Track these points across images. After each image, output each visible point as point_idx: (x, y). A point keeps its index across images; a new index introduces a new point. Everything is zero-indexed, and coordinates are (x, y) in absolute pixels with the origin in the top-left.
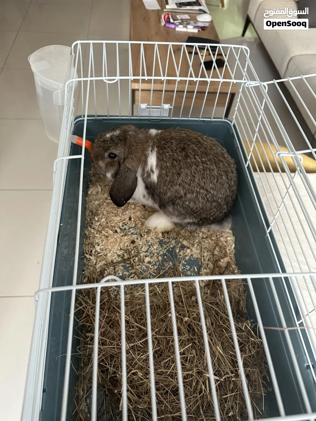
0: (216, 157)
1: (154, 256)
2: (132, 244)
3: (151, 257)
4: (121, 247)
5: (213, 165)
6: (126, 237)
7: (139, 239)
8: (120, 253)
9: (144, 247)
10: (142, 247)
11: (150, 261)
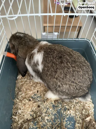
0: (81, 63)
1: (50, 115)
2: (38, 108)
3: (48, 116)
4: (32, 110)
5: (79, 69)
6: (35, 104)
7: (42, 104)
8: (32, 113)
9: (44, 110)
10: (43, 110)
11: (48, 119)
